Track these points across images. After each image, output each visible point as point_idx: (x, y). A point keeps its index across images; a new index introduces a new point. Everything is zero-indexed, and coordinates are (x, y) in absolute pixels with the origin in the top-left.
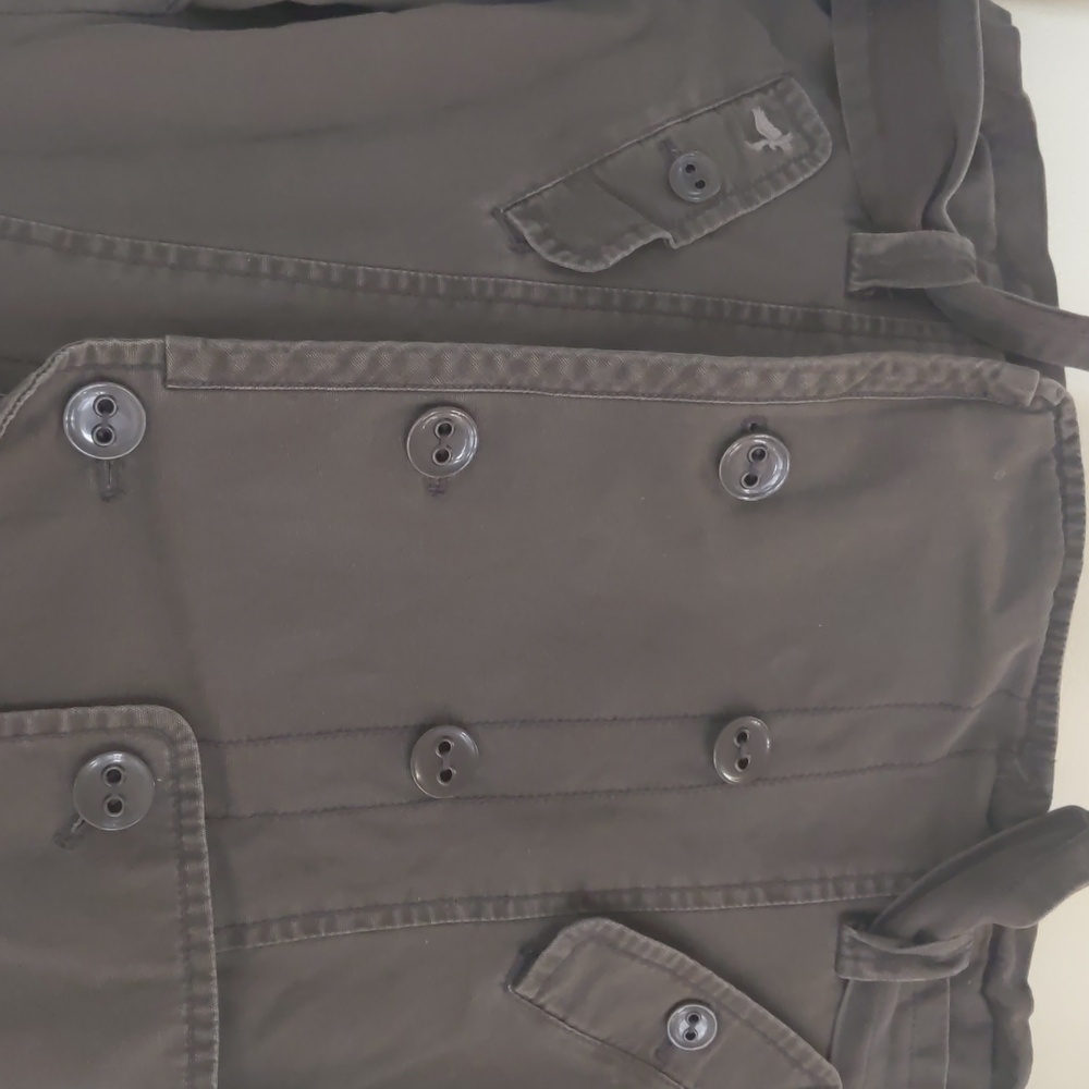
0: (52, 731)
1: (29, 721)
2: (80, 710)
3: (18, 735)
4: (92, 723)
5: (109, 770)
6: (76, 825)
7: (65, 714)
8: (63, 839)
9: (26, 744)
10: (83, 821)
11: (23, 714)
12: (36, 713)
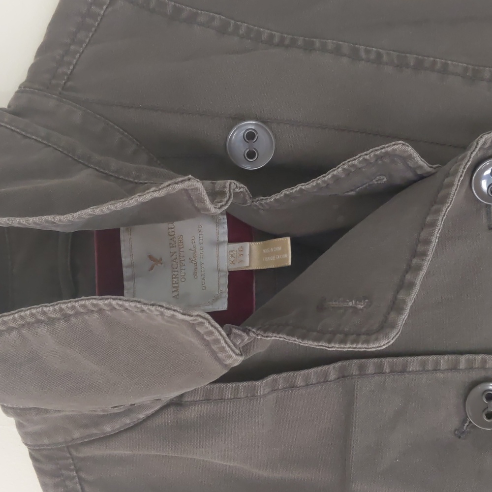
0: (454, 368)
1: (442, 362)
2: (471, 356)
3: (436, 370)
4: (477, 365)
5: (486, 393)
6: (466, 425)
7: (463, 359)
8: (459, 433)
9: (440, 375)
10: (470, 422)
11: (440, 357)
12: (447, 357)
